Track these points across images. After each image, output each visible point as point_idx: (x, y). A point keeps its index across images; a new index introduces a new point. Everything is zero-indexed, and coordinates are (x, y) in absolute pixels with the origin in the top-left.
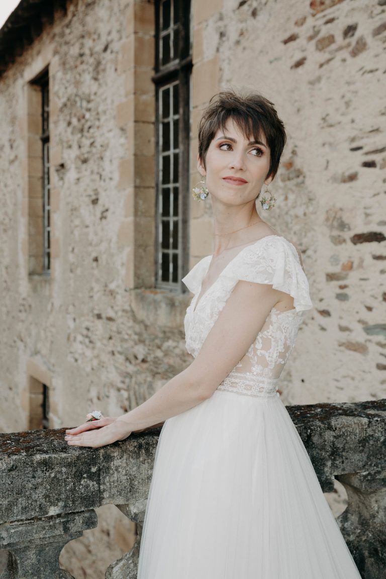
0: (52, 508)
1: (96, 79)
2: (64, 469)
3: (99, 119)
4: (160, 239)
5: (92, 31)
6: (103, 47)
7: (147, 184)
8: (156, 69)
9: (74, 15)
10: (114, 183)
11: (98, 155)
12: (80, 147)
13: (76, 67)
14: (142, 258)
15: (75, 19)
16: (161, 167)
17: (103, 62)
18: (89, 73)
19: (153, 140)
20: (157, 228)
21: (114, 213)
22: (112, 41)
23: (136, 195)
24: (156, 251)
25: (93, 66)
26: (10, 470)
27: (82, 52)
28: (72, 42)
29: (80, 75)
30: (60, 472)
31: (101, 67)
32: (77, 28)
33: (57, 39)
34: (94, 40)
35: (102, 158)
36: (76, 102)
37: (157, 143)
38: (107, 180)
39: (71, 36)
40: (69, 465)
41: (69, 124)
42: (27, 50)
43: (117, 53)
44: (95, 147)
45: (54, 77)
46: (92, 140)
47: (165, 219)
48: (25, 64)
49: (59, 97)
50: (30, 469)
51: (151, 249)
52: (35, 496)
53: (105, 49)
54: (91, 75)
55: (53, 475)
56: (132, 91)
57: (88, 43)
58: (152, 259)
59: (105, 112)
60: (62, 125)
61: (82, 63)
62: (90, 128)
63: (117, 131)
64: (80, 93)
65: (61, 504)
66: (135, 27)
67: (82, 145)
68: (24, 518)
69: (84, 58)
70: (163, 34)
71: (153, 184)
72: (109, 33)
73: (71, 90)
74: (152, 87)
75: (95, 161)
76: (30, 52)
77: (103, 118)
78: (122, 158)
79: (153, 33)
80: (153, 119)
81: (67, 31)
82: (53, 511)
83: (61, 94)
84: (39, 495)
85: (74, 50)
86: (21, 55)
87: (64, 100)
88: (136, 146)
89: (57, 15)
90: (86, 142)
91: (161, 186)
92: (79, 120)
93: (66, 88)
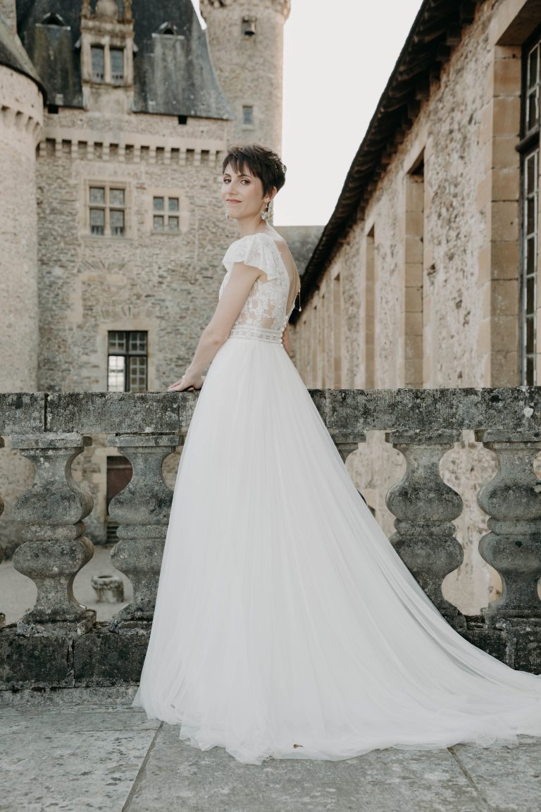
0: (147, 428)
1: (462, 157)
2: (155, 404)
3: (463, 205)
4: (525, 343)
5: (460, 101)
6: (468, 118)
7: (509, 276)
8: (522, 135)
9: (446, 86)
10: (474, 279)
11: (462, 249)
12: (448, 241)
13: (447, 147)
14: (501, 365)
15: (447, 89)
16: (526, 254)
17: (469, 136)
18: (457, 152)
19: (516, 221)
20: (521, 328)
21: (474, 315)
22: (476, 110)
23: (494, 290)
24: (521, 357)
25: (461, 144)
26: (120, 400)
27: (451, 128)
28: (444, 119)
29: (449, 155)
30: (152, 405)
31: (467, 142)
32: (449, 101)
33: (432, 117)
34: (462, 111)
35: (465, 251)
36: (445, 188)
37: (522, 225)
38: (469, 277)
39: (443, 112)
40: (158, 401)
41: (440, 215)
42: (408, 134)
43: (480, 123)
44: (460, 239)
45: (428, 161)
46: (458, 231)
47: (529, 316)
48: (405, 152)
49: (431, 186)
50: (133, 401)
51: (515, 354)
52: (136, 419)
53: (470, 121)
54: (459, 154)
55: (147, 407)
56: (491, 166)
57: (457, 115)
58: (516, 368)
59: (468, 195)
60: (434, 217)
61: (452, 140)
62: (456, 217)
63: (478, 216)
64: (449, 178)
65: (153, 426)
66: (495, 89)
67: (449, 239)
68: (129, 431)
69: (453, 134)
70: (529, 92)
71: (517, 276)
72: (474, 102)
73: (442, 175)
74: (517, 157)
75: (459, 255)
76: (409, 136)
77: (467, 202)
78: (481, 247)
79: (518, 93)
80: (517, 196)
81: (440, 106)
82: (148, 430)
83: (433, 182)
84: (138, 418)
85: (445, 128)
86: (401, 143)
87: (435, 188)
88: (494, 230)
89: (433, 89)
90: (453, 234)
91: (526, 277)
92: (448, 210)
93: (438, 173)
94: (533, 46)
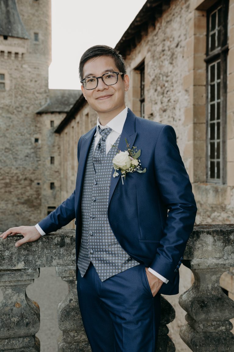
1: (171, 63)
3: (173, 86)
4: (209, 154)
5: (170, 36)
6: (175, 45)
7: (201, 121)
8: (207, 54)
9: (159, 29)
10: (181, 122)
11: (173, 107)
12: (162, 103)
13: (160, 58)
14: (198, 164)
15: (160, 31)
16: (209, 111)
17: (176, 53)
18: (167, 60)
19: (205, 95)
20: (207, 147)
21: (181, 139)
22: (181, 41)
23: (194, 128)
24: (207, 160)
25: (170, 56)
27: (164, 49)
28: (158, 44)
29: (162, 62)
31: (175, 56)
32: (161, 36)
33: (150, 43)
34: (171, 41)
35: (174, 108)
36: (160, 77)
37: (207, 97)
38: (178, 121)
39: (158, 41)
41: (156, 90)
42: (133, 51)
43: (184, 47)
44: (170, 102)
45: (148, 65)
46: (169, 99)
47: (212, 141)
48: (132, 59)
49: (150, 76)
51: (204, 159)
53: (177, 46)
54: (169, 61)
56: (193, 68)
57: (167, 43)
58: (204, 165)
59: (176, 82)
60: (152, 91)
61: (164, 55)
62: (168, 91)
63: (183, 92)
64: (162, 72)
66: (195, 31)
67: (163, 102)
69: (165, 52)
70: (211, 33)
71: (205, 121)
72: (179, 37)
73: (157, 71)
74: (204, 65)
75: (170, 110)
76: (134, 52)
77: (175, 85)
78: (186, 107)
79: (205, 33)
80: (205, 83)
81: (156, 38)
83: (151, 74)
85: (159, 49)
86: (129, 54)
87: (153, 77)
88: (195, 100)
89: (150, 30)
90: (166, 100)
91: (210, 122)
92: (161, 88)
93: (154, 70)
94: (213, 11)
